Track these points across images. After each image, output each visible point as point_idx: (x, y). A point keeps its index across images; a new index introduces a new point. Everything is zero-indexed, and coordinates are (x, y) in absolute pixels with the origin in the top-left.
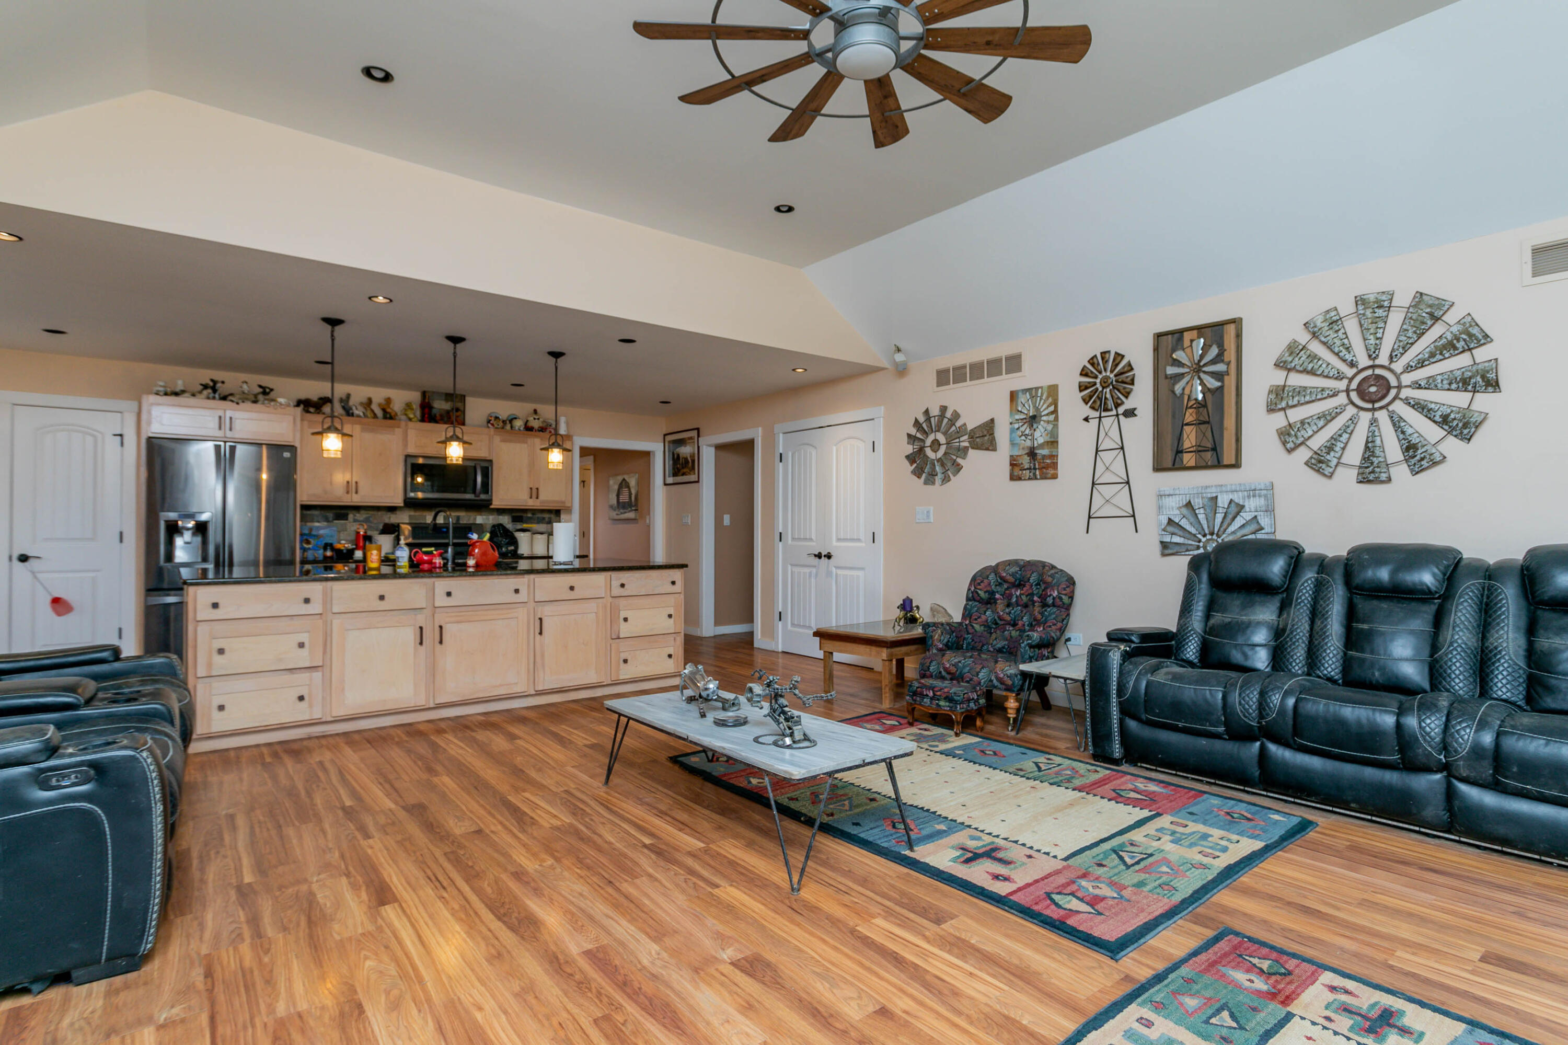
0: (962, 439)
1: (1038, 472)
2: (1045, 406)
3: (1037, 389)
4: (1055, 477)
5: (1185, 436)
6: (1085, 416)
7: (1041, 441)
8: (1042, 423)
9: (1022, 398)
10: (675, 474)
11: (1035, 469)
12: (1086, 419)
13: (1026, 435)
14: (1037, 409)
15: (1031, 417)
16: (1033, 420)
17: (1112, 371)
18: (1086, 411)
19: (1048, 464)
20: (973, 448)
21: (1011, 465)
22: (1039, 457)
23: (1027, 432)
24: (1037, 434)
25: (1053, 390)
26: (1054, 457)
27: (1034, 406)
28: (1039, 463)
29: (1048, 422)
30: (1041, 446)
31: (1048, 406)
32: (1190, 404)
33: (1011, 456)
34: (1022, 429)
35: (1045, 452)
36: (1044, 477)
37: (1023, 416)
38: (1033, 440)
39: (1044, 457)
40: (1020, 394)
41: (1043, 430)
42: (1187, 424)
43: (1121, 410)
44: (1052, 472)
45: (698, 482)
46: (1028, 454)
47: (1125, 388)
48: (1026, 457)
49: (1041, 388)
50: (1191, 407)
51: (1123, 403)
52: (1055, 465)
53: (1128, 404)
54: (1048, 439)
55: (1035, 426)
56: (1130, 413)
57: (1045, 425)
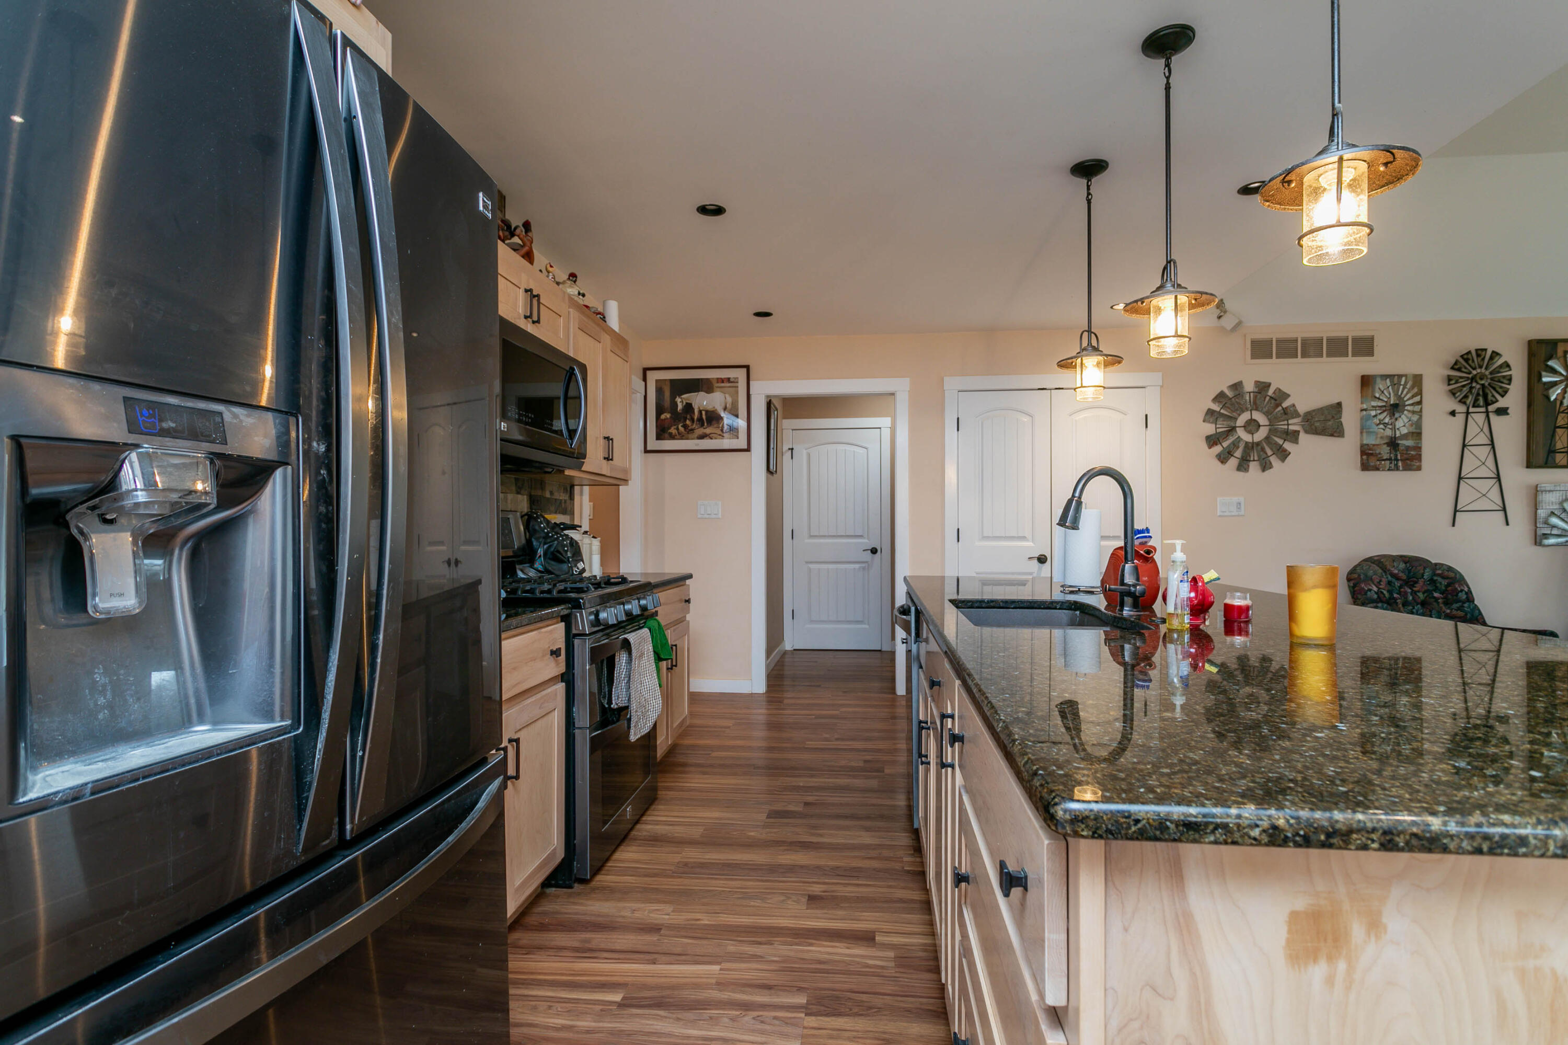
0: (1290, 422)
1: (1400, 464)
2: (1409, 396)
3: (1400, 376)
4: (1419, 468)
5: (1557, 438)
6: (1451, 410)
7: (1404, 431)
8: (1406, 412)
9: (1380, 385)
10: (662, 433)
11: (1397, 460)
12: (1453, 413)
13: (1386, 424)
14: (1400, 398)
15: (1392, 405)
16: (1395, 409)
17: (1486, 369)
18: (1454, 405)
19: (1412, 455)
20: (1307, 432)
21: (1363, 453)
22: (1401, 448)
23: (1387, 420)
24: (1399, 424)
25: (1418, 380)
26: (1419, 448)
27: (1396, 394)
28: (1402, 454)
29: (1414, 412)
30: (1405, 437)
31: (1413, 397)
32: (1562, 409)
33: (1362, 446)
34: (1381, 417)
35: (1409, 443)
36: (1407, 468)
37: (1380, 404)
38: (1394, 429)
39: (1408, 448)
40: (1378, 380)
41: (1406, 420)
42: (1559, 427)
43: (1491, 408)
44: (1418, 464)
45: (748, 450)
46: (1388, 444)
47: (1501, 387)
48: (1385, 446)
49: (1406, 376)
50: (1563, 412)
51: (1497, 401)
52: (1419, 457)
53: (1502, 403)
54: (1412, 429)
55: (1397, 415)
56: (1502, 412)
57: (1410, 415)
